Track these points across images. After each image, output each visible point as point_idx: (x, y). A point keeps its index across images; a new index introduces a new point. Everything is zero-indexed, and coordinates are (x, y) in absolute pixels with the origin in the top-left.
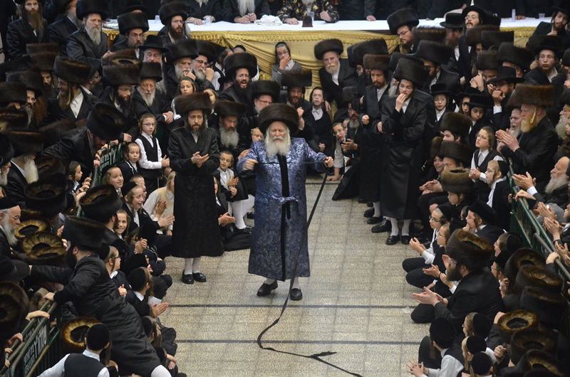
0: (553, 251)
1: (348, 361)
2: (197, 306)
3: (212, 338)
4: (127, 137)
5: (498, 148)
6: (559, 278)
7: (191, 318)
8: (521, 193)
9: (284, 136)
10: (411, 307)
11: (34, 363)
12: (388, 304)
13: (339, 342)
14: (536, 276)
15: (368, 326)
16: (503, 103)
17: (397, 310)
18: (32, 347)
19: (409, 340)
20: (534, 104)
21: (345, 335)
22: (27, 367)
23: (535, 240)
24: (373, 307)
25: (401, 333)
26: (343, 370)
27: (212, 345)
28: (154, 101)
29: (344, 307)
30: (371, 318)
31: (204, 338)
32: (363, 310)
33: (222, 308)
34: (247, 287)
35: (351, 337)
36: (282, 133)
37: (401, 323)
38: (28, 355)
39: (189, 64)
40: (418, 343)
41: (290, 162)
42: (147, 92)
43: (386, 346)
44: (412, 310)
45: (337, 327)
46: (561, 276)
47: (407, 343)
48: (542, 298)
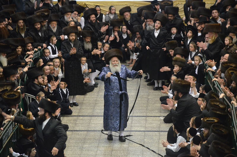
0: (222, 93)
1: (137, 139)
2: (75, 116)
3: (81, 129)
4: (44, 45)
5: (200, 51)
6: (225, 105)
7: (72, 121)
8: (209, 69)
9: (118, 64)
10: (163, 116)
11: (7, 140)
12: (154, 115)
13: (134, 131)
14: (215, 103)
15: (146, 124)
16: (202, 31)
17: (158, 118)
18: (6, 133)
19: (163, 130)
20: (214, 32)
21: (137, 128)
22: (4, 141)
23: (215, 89)
24: (148, 116)
25: (159, 127)
26: (135, 142)
27: (81, 132)
28: (57, 30)
29: (136, 116)
30: (147, 121)
31: (78, 130)
32: (144, 118)
33: (85, 117)
34: (96, 108)
35: (138, 129)
36: (117, 62)
37: (159, 123)
38: (4, 136)
39: (70, 15)
40: (166, 131)
41: (121, 75)
42: (54, 27)
43: (153, 132)
44: (164, 117)
45: (133, 124)
46: (226, 103)
47: (162, 131)
48: (218, 112)
